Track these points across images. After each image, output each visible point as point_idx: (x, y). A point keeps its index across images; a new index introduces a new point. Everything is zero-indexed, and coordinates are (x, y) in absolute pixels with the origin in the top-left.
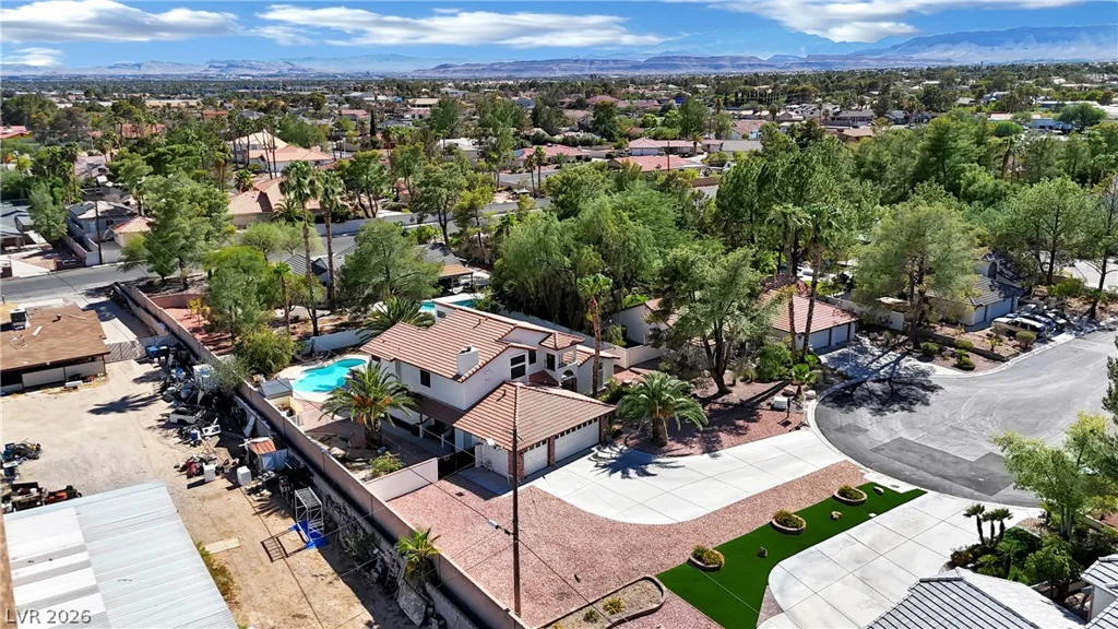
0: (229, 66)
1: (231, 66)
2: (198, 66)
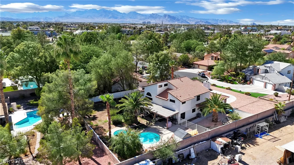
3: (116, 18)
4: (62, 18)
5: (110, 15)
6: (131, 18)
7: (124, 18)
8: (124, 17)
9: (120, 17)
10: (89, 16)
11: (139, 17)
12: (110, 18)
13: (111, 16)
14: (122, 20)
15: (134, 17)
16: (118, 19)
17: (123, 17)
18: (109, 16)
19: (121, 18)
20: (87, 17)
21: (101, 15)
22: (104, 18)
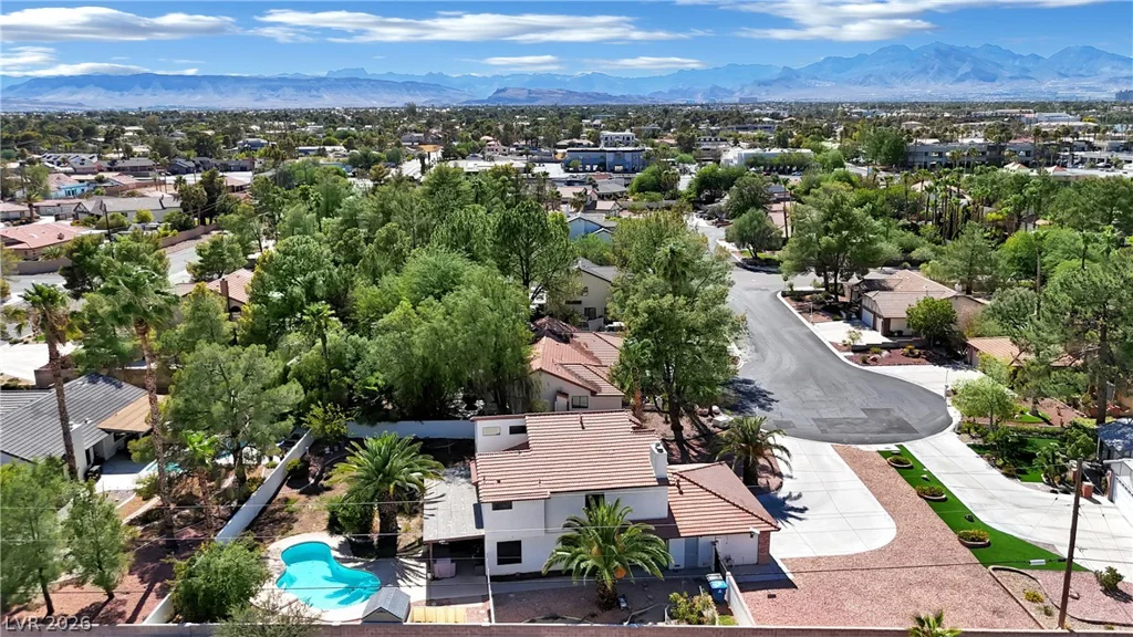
3: (991, 79)
4: (768, 87)
5: (965, 68)
6: (1066, 76)
7: (1028, 78)
8: (1029, 75)
9: (1008, 75)
10: (870, 76)
11: (1107, 69)
12: (961, 79)
13: (969, 70)
14: (1016, 84)
15: (1081, 69)
16: (997, 83)
17: (1027, 70)
18: (960, 72)
19: (1011, 78)
20: (864, 82)
21: (924, 71)
22: (932, 83)
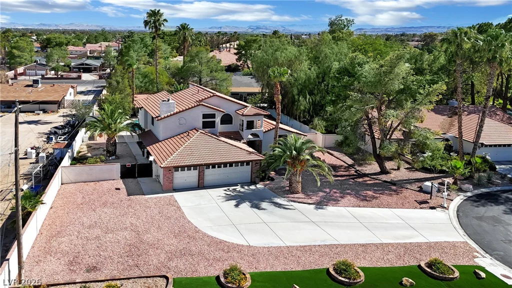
0: (257, 28)
1: (258, 28)
2: (244, 28)
